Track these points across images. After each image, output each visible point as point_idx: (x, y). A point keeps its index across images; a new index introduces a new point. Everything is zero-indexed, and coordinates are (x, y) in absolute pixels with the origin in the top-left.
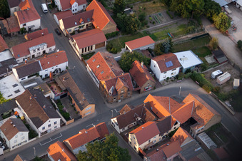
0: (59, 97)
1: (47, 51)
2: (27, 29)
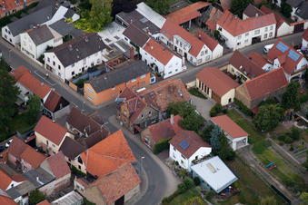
1: (189, 57)
2: (222, 38)
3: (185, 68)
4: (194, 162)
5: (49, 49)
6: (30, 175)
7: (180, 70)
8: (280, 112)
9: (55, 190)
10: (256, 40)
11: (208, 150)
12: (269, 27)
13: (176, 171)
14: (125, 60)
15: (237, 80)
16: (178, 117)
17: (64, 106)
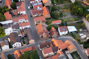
0: (24, 36)
1: (25, 21)
2: (21, 14)
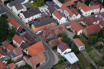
3: (67, 21)
4: (65, 54)
5: (21, 12)
6: (9, 54)
7: (65, 22)
8: (97, 39)
9: (17, 59)
10: (92, 14)
11: (70, 50)
12: (97, 9)
13: (59, 56)
14: (47, 17)
15: (84, 27)
16: (61, 38)
17: (24, 32)
